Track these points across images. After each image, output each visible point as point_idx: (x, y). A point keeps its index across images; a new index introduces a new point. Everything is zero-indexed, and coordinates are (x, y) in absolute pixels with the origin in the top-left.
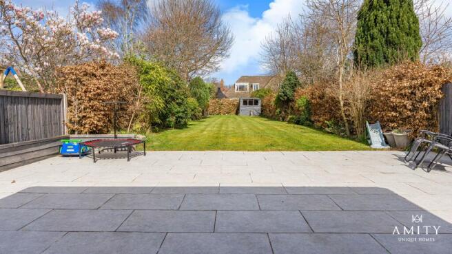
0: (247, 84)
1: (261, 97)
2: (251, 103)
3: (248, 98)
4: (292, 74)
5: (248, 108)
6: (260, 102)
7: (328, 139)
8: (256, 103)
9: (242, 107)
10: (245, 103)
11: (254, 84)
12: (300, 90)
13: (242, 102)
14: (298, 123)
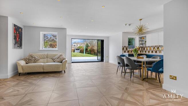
0: (76, 45)
1: (80, 48)
2: (78, 50)
3: (77, 48)
4: (87, 44)
5: (77, 51)
6: (80, 49)
7: (92, 56)
8: (79, 49)
9: (75, 50)
10: (76, 49)
11: (78, 45)
12: (89, 47)
13: (75, 49)
14: (88, 54)
